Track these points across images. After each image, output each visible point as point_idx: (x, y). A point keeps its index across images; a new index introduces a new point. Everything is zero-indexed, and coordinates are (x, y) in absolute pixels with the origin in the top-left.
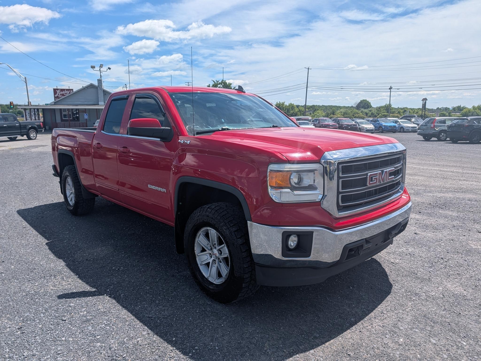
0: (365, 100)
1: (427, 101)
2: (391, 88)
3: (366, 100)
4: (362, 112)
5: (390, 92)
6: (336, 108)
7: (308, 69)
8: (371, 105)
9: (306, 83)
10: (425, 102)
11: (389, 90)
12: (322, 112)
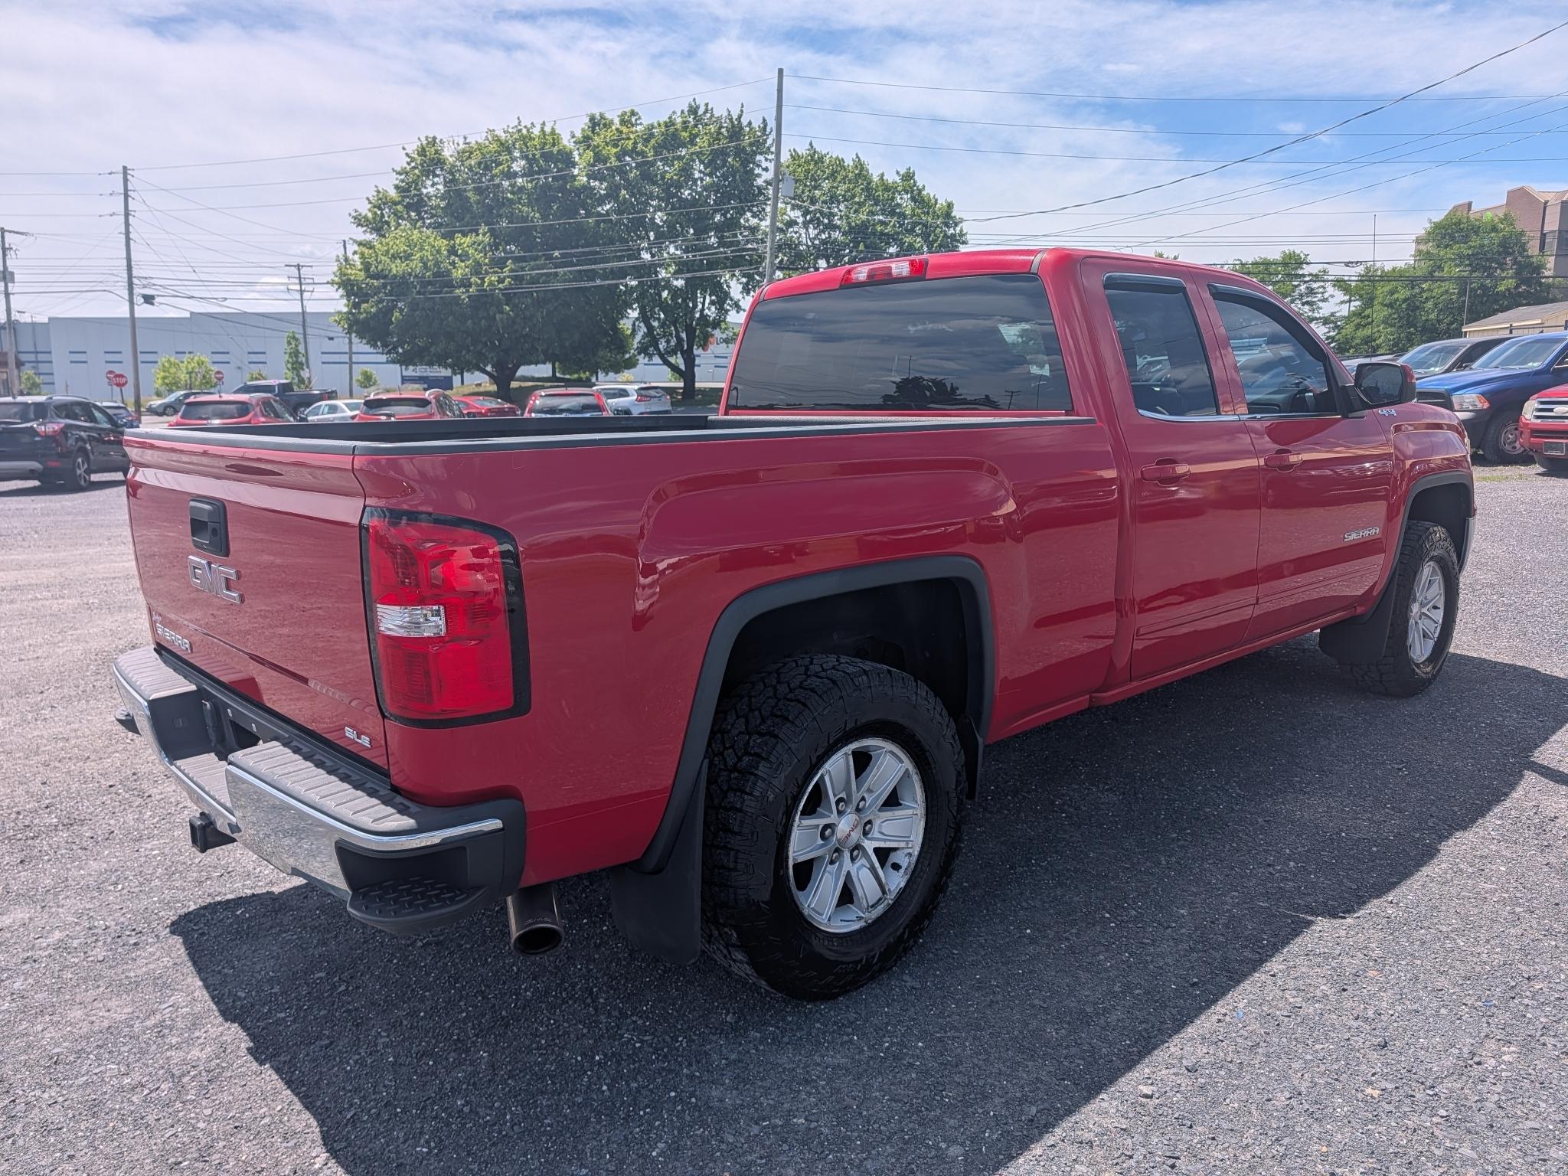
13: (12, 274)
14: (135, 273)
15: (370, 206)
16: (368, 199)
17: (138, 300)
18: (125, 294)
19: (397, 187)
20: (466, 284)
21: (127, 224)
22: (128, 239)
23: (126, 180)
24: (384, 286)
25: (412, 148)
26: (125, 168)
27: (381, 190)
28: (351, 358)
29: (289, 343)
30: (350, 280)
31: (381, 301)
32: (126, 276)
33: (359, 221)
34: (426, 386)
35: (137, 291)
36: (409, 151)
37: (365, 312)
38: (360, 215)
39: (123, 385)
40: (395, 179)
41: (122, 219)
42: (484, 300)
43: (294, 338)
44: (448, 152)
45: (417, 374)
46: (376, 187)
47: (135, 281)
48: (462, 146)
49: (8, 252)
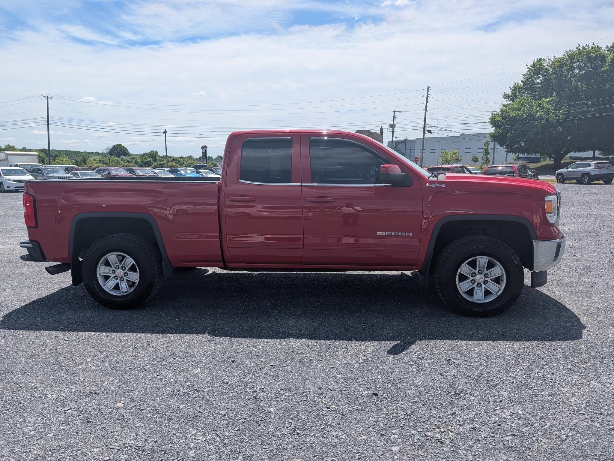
0: (119, 145)
1: (207, 149)
2: (165, 132)
3: (121, 145)
4: (122, 160)
5: (165, 136)
6: (74, 153)
7: (47, 97)
8: (127, 151)
9: (47, 118)
10: (206, 150)
11: (164, 135)
12: (67, 159)
13: (395, 125)
14: (426, 123)
15: (511, 90)
16: (510, 88)
17: (426, 132)
18: (422, 130)
19: (522, 81)
20: (541, 118)
21: (426, 106)
22: (426, 111)
23: (428, 91)
24: (507, 121)
25: (530, 64)
26: (428, 87)
27: (517, 83)
28: (494, 150)
29: (485, 145)
30: (495, 120)
31: (505, 128)
32: (423, 124)
33: (506, 96)
34: (528, 161)
35: (426, 129)
36: (529, 66)
37: (498, 133)
38: (506, 94)
39: (417, 161)
40: (522, 78)
41: (425, 104)
42: (549, 125)
43: (487, 143)
44: (546, 64)
45: (525, 157)
46: (515, 82)
47: (426, 125)
48: (552, 60)
49: (395, 118)
